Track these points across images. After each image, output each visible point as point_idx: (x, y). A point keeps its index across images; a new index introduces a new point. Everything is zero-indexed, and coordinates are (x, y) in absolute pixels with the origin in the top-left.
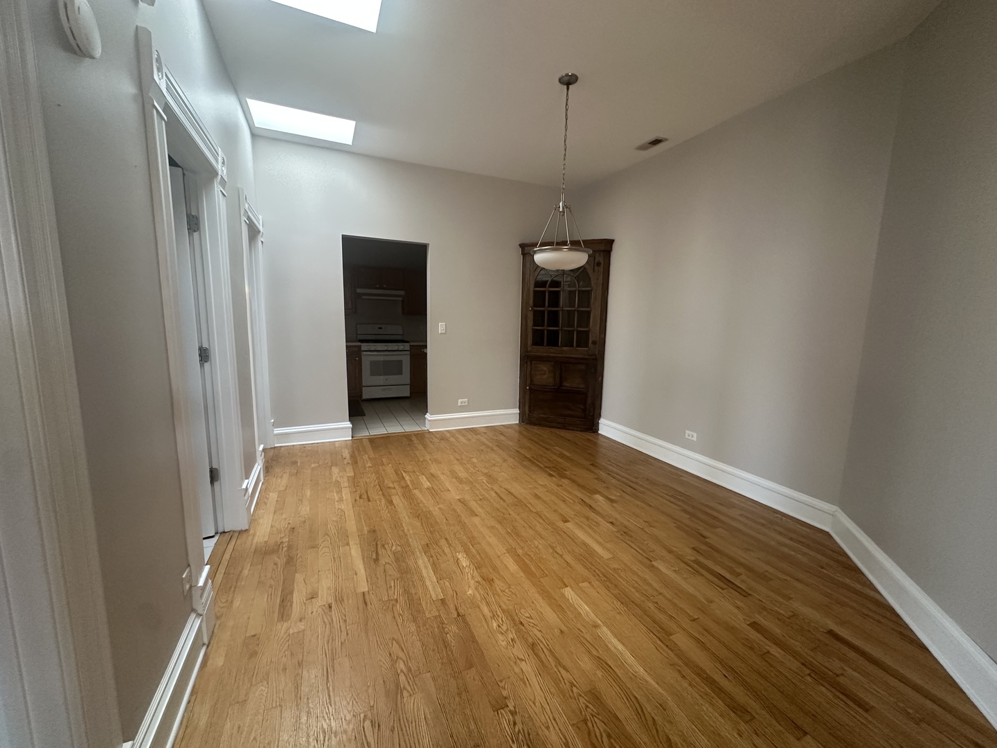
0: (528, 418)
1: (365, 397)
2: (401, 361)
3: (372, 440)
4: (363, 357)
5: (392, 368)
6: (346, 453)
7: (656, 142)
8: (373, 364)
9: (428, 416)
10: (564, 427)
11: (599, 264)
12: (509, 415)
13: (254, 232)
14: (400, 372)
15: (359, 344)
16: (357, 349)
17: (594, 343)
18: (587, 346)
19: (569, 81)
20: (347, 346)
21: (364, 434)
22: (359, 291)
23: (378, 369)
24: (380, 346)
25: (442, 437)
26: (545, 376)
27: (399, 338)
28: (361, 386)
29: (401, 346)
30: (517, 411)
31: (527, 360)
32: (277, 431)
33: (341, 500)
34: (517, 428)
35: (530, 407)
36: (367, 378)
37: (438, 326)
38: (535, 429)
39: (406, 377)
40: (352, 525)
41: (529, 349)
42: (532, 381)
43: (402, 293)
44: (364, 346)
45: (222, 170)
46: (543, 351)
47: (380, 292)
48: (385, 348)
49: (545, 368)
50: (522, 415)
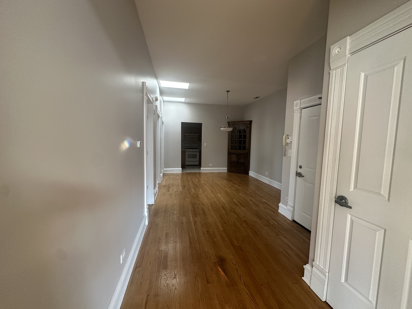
0: (229, 170)
1: (186, 164)
2: (196, 154)
3: (187, 173)
4: (186, 153)
5: (194, 156)
6: (180, 175)
7: (257, 98)
8: (189, 155)
9: (201, 168)
10: (239, 173)
11: (248, 127)
12: (224, 169)
13: (163, 123)
14: (196, 158)
15: (185, 149)
16: (184, 151)
17: (247, 149)
18: (245, 150)
19: (228, 91)
20: (181, 150)
21: (185, 172)
22: (186, 134)
23: (190, 156)
24: (191, 150)
25: (204, 173)
26: (234, 158)
27: (197, 148)
28: (185, 161)
29: (197, 150)
30: (227, 168)
31: (229, 154)
32: (165, 169)
33: (178, 181)
34: (227, 173)
35: (230, 167)
36: (187, 159)
37: (204, 144)
38: (231, 173)
39: (198, 159)
40: (180, 184)
41: (230, 151)
42: (230, 160)
43: (198, 135)
44: (186, 150)
45: (160, 116)
46: (233, 151)
47: (191, 135)
48: (192, 151)
49: (234, 156)
50: (228, 169)
